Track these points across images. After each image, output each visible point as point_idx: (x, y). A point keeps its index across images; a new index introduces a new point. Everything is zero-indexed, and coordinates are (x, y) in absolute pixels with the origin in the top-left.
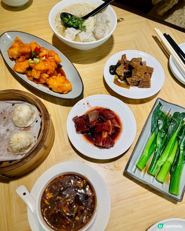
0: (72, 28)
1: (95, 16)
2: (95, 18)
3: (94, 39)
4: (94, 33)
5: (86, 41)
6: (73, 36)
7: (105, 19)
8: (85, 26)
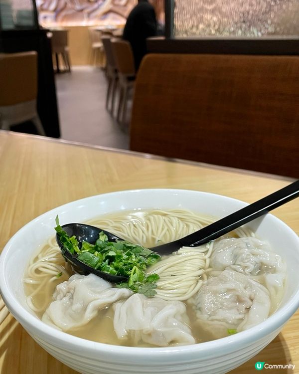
0: (92, 277)
1: (210, 246)
2: (206, 253)
3: (185, 333)
4: (191, 309)
5: (142, 343)
6: (85, 309)
7: (253, 259)
8: (156, 277)
